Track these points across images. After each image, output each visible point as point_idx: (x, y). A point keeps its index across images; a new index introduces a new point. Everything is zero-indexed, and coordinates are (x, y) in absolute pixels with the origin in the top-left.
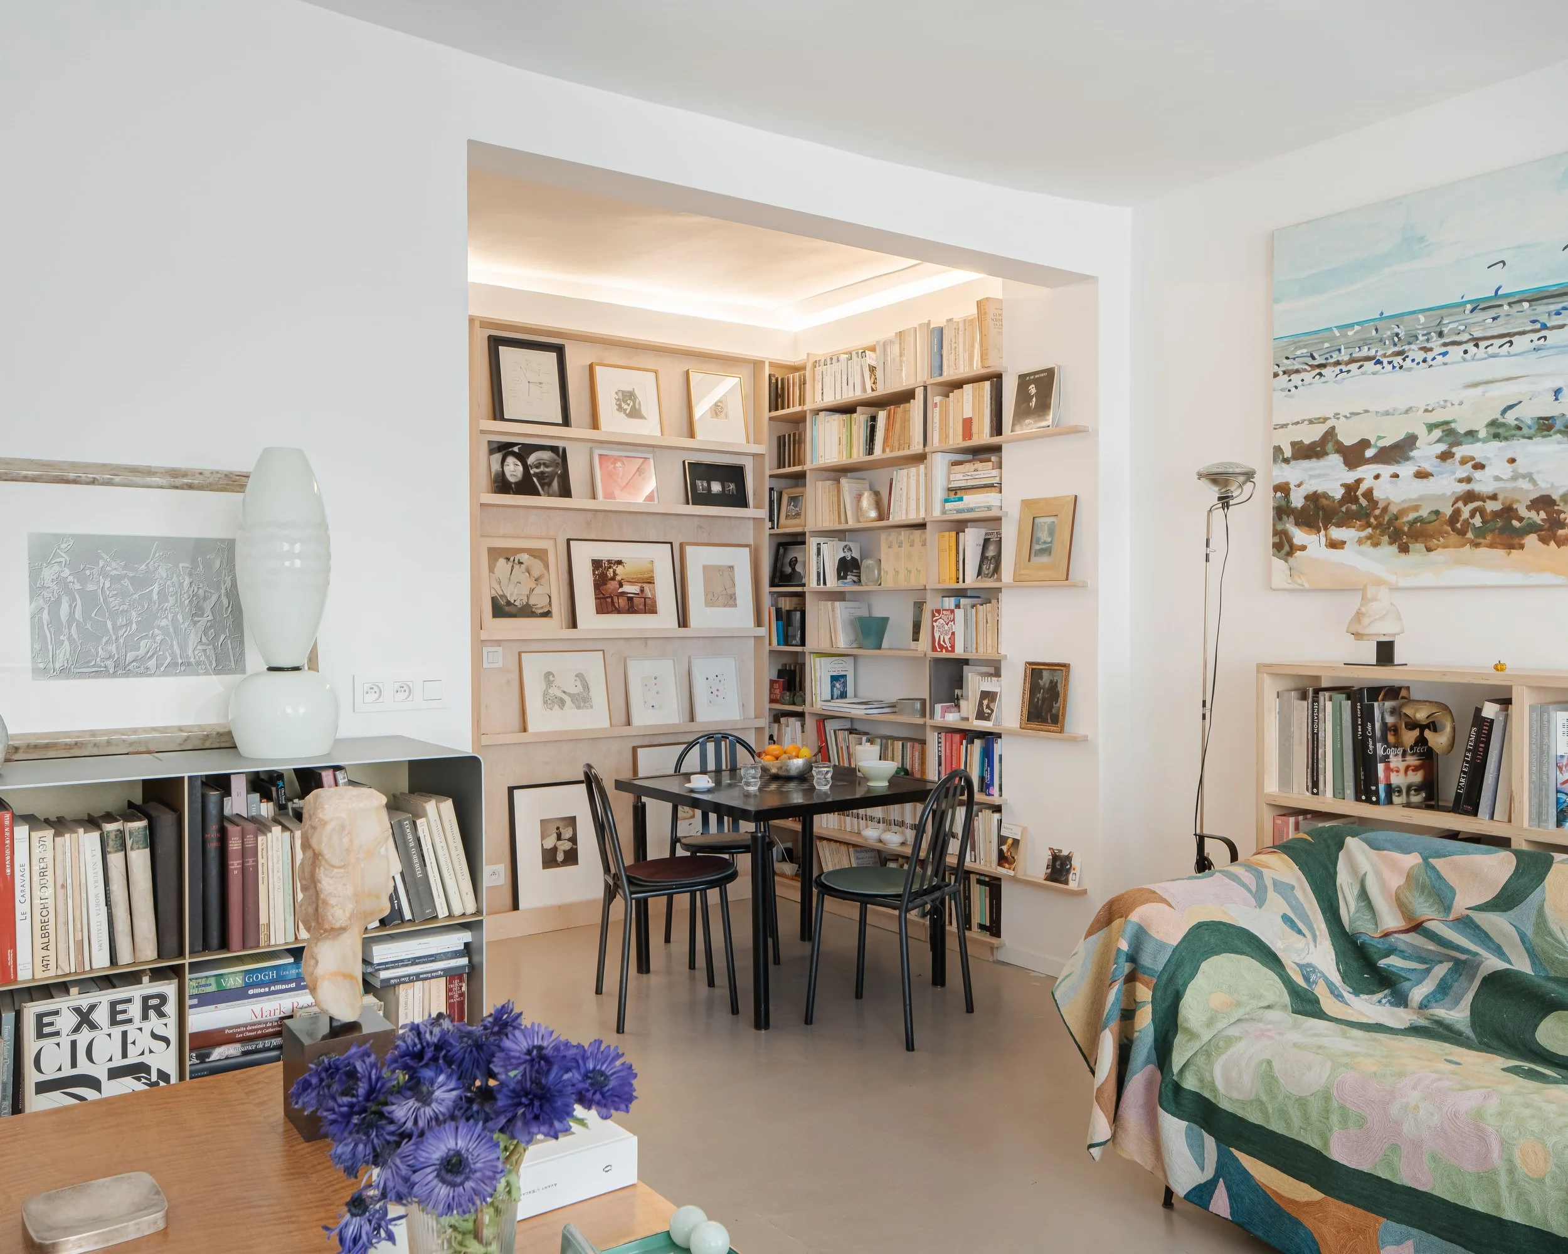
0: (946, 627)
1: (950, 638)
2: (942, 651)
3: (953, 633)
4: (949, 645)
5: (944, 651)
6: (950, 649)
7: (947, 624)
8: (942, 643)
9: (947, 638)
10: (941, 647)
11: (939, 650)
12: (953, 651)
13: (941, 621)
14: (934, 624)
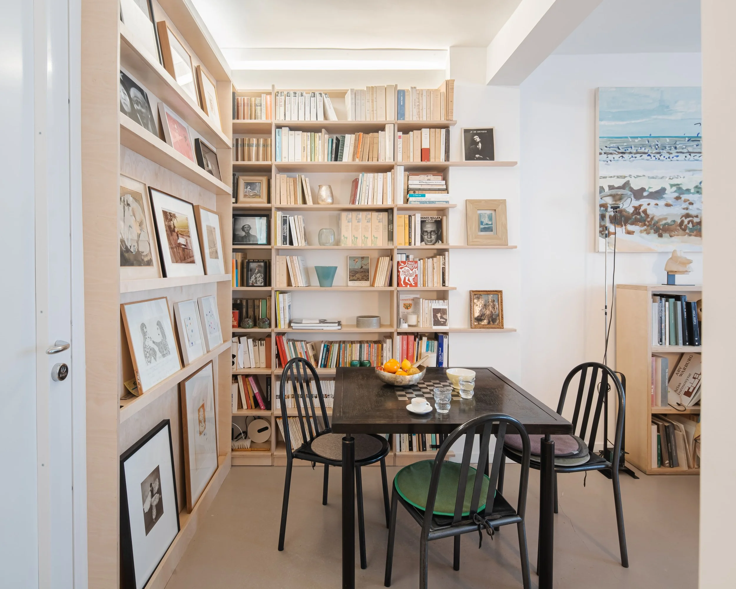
0: (411, 272)
1: (414, 279)
2: (406, 286)
3: (416, 276)
4: (412, 283)
5: (408, 286)
6: (414, 285)
7: (412, 270)
8: (407, 281)
9: (411, 279)
10: (406, 284)
11: (404, 286)
12: (416, 284)
13: (407, 268)
14: (400, 270)
